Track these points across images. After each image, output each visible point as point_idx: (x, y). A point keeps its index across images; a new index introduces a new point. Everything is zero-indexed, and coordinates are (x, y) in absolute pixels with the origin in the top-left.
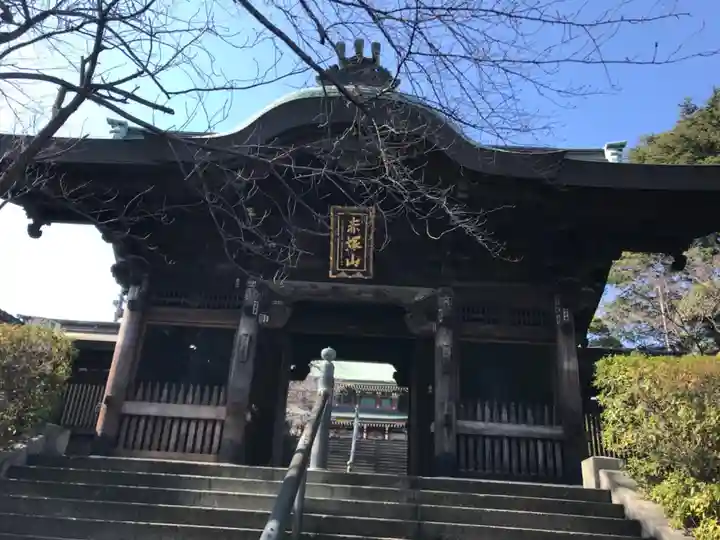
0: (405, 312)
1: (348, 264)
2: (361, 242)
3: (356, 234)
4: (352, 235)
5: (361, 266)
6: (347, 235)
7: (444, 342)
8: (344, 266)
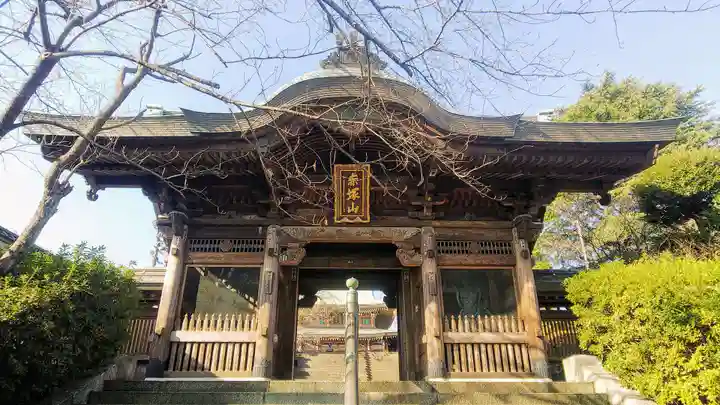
0: (396, 248)
1: (349, 211)
2: (359, 192)
3: (356, 186)
4: (352, 188)
5: (359, 213)
6: (348, 188)
7: (429, 270)
8: (346, 213)
